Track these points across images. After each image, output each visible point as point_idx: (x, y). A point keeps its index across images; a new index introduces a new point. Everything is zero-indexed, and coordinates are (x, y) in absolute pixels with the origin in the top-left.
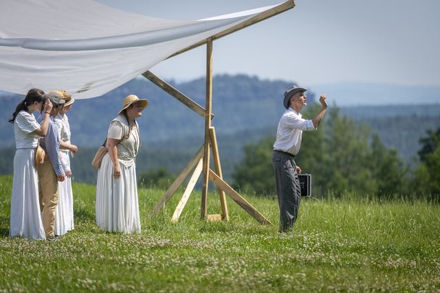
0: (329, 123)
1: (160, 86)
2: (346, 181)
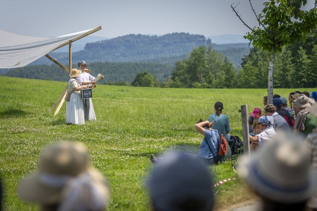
0: (208, 53)
2: (214, 75)
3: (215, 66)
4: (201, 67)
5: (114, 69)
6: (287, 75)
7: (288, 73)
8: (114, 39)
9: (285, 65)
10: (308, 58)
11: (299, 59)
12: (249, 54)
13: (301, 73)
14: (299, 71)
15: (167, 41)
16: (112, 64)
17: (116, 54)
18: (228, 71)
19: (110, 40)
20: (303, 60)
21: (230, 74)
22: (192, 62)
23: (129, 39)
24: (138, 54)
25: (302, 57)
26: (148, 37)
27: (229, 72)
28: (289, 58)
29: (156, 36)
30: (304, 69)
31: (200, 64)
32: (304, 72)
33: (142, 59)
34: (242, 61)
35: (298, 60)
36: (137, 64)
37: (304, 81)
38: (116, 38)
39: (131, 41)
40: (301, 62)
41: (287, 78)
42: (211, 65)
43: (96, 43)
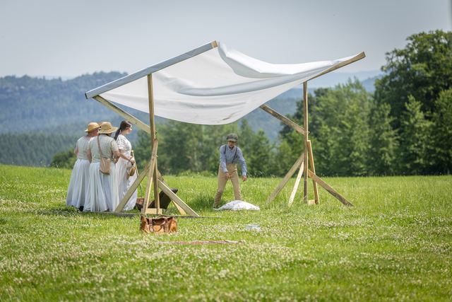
1: (270, 113)
4: (195, 139)
6: (383, 152)
7: (385, 149)
9: (379, 132)
10: (426, 118)
11: (407, 119)
12: (296, 111)
13: (412, 148)
14: (409, 144)
18: (256, 147)
20: (416, 122)
21: (260, 153)
22: (175, 129)
23: (4, 87)
24: (24, 116)
25: (414, 115)
26: (43, 81)
27: (259, 147)
28: (386, 119)
29: (60, 79)
30: (418, 140)
32: (419, 146)
33: (33, 127)
34: (283, 127)
35: (407, 123)
36: (26, 138)
37: (419, 163)
39: (9, 91)
40: (412, 127)
41: (383, 158)
42: (214, 135)
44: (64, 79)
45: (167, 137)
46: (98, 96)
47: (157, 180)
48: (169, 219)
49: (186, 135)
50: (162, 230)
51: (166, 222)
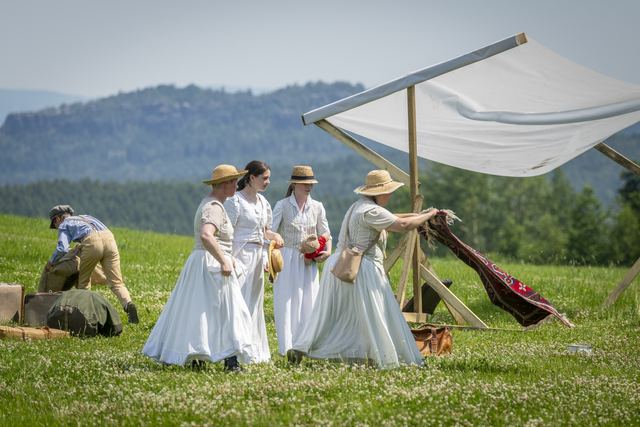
1: (611, 158)
2: (521, 229)
3: (520, 196)
4: (475, 199)
5: (112, 204)
8: (104, 100)
15: (286, 112)
16: (105, 187)
17: (111, 154)
18: (579, 215)
19: (91, 103)
21: (584, 225)
22: (441, 181)
23: (156, 103)
24: (187, 153)
26: (219, 95)
27: (583, 216)
29: (249, 93)
31: (472, 190)
34: (624, 183)
38: (112, 98)
39: (163, 109)
42: (507, 193)
43: (42, 112)
44: (256, 92)
45: (429, 194)
46: (324, 120)
47: (420, 264)
48: (438, 331)
49: (461, 191)
50: (427, 349)
51: (434, 336)
